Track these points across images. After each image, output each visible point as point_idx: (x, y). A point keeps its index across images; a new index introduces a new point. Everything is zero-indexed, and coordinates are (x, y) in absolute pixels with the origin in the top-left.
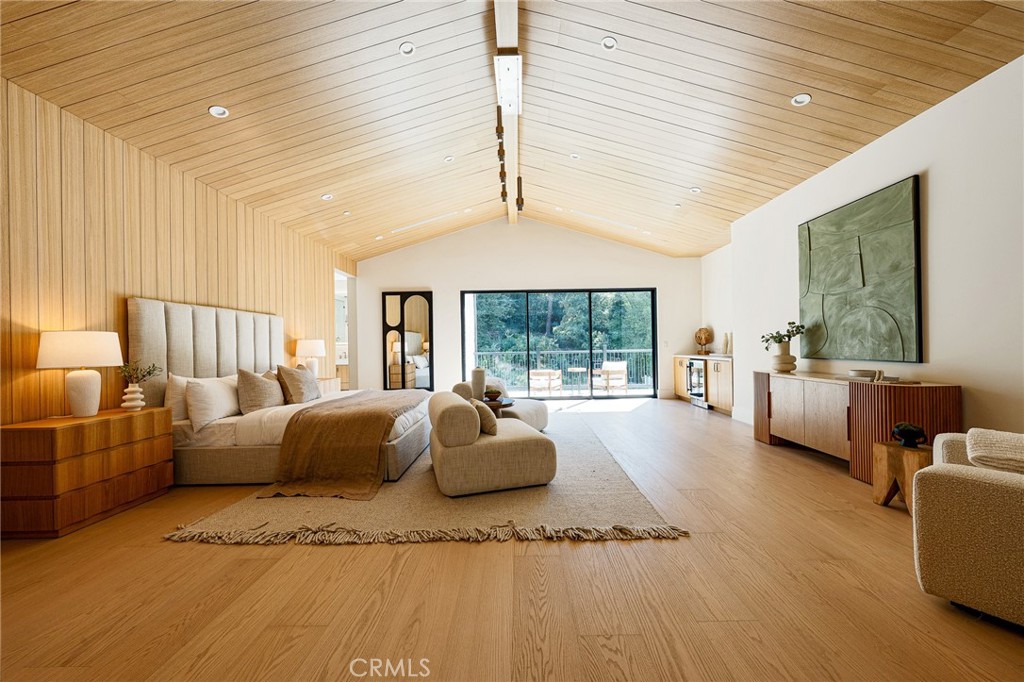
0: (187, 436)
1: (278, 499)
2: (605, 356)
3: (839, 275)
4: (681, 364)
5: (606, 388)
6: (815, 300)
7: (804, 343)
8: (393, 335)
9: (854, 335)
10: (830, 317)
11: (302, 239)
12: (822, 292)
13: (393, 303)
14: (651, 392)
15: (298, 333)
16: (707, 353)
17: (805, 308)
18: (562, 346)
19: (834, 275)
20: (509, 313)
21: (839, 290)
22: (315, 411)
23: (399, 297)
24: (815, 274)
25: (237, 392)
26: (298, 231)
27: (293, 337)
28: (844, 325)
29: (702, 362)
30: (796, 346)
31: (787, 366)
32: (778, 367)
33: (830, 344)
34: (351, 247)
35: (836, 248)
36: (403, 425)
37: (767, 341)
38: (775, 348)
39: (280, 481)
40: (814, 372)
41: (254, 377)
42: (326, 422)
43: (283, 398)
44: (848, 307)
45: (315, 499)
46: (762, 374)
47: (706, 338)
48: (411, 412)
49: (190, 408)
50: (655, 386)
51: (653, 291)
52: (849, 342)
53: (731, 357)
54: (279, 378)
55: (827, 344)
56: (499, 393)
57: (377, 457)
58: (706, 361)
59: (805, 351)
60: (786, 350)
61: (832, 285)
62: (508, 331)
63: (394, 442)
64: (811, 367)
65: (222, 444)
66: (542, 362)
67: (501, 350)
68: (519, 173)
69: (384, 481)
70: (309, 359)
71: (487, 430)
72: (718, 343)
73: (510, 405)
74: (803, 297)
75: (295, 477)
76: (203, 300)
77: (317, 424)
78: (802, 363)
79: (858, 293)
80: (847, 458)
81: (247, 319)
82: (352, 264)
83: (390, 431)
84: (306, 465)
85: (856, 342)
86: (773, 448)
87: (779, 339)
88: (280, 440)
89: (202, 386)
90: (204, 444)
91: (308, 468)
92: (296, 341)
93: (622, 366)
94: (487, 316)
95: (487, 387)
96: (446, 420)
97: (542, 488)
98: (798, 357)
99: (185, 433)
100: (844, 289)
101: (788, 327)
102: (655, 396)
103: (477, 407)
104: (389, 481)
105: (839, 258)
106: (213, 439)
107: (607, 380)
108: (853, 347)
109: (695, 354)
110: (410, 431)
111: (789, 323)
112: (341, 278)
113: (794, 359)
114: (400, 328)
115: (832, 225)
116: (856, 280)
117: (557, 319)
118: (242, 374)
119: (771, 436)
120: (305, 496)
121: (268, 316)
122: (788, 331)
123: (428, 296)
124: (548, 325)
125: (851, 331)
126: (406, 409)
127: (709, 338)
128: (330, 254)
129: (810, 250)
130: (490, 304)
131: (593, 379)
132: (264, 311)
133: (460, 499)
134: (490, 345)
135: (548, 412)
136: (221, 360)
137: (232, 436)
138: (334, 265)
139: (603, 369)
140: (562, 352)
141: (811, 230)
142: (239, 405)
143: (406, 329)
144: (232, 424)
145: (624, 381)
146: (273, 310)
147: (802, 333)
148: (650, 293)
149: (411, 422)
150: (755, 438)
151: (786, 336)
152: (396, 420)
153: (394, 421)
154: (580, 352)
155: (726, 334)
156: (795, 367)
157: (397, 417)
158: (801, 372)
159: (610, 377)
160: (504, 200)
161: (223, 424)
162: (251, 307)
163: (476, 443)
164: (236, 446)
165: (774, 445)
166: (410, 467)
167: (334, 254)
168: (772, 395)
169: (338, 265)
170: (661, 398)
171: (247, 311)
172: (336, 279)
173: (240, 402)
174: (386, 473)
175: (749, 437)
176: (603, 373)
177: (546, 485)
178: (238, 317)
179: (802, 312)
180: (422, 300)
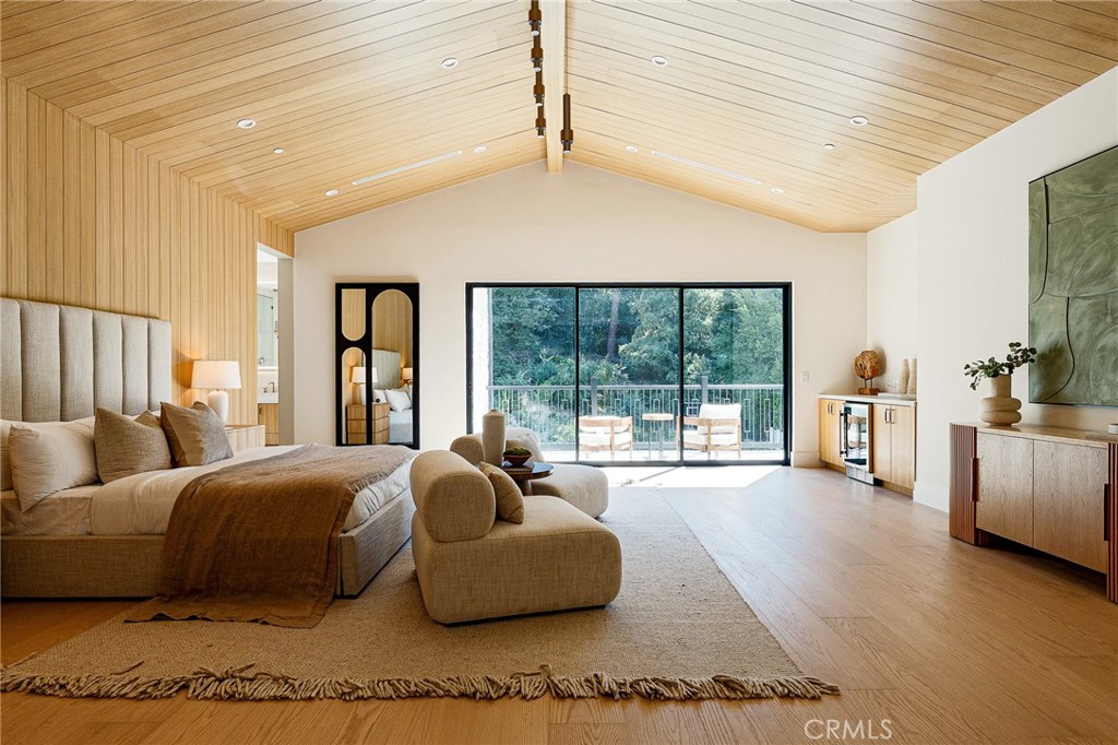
1: (160, 623)
2: (705, 395)
3: (1095, 265)
4: (831, 409)
5: (706, 448)
6: (1054, 307)
7: (1035, 377)
8: (352, 355)
10: (1079, 335)
11: (204, 194)
12: (1066, 294)
13: (354, 300)
14: (780, 456)
15: (196, 348)
16: (875, 392)
17: (1037, 319)
18: (634, 378)
19: (1087, 265)
20: (546, 321)
21: (1095, 290)
22: (223, 479)
23: (364, 290)
24: (1054, 264)
25: (93, 446)
26: (198, 179)
27: (187, 355)
28: (1102, 349)
29: (866, 407)
30: (1022, 382)
31: (1005, 415)
32: (990, 416)
33: (1078, 380)
34: (285, 207)
35: (1091, 220)
36: (369, 504)
37: (974, 373)
38: (987, 386)
39: (163, 595)
40: (1049, 427)
41: (122, 421)
43: (169, 457)
44: (1109, 319)
45: (222, 625)
46: (965, 428)
47: (872, 367)
48: (382, 483)
49: (14, 471)
50: (787, 446)
51: (787, 287)
52: (1110, 377)
53: (914, 399)
54: (163, 423)
55: (1073, 381)
56: (528, 454)
57: (325, 557)
58: (872, 406)
59: (1037, 391)
60: (1004, 388)
61: (1084, 283)
62: (544, 351)
63: (353, 533)
64: (1045, 417)
65: (68, 531)
66: (601, 403)
67: (533, 383)
68: (566, 87)
69: (336, 597)
70: (214, 393)
71: (507, 514)
72: (893, 375)
73: (546, 474)
74: (1034, 301)
75: (188, 588)
76: (38, 292)
77: (225, 501)
78: (1030, 411)
80: (1103, 569)
81: (111, 325)
82: (286, 236)
83: (346, 514)
84: (207, 569)
86: (980, 551)
87: (993, 370)
88: (163, 527)
89: (36, 436)
90: (38, 531)
91: (210, 573)
92: (191, 362)
93: (733, 411)
94: (510, 325)
95: (509, 444)
96: (439, 496)
97: (597, 613)
98: (1024, 400)
100: (1104, 288)
101: (1009, 351)
102: (786, 463)
103: (491, 477)
104: (343, 596)
105: (1095, 238)
106: (53, 523)
107: (708, 434)
109: (855, 394)
110: (379, 514)
111: (1011, 345)
112: (267, 259)
113: (1018, 403)
114: (365, 344)
115: (1086, 182)
117: (625, 332)
118: (102, 416)
119: (977, 531)
120: (205, 619)
121: (145, 321)
122: (1009, 357)
123: (412, 290)
124: (611, 342)
125: (1113, 359)
126: (373, 478)
127: (877, 367)
128: (250, 218)
129: (1048, 223)
130: (515, 306)
131: (685, 432)
132: (139, 312)
133: (462, 628)
134: (513, 374)
135: (610, 486)
136: (69, 393)
137: (85, 518)
138: (256, 236)
139: (701, 416)
140: (633, 386)
141: (1050, 189)
142: (97, 468)
143: (374, 344)
144: (85, 499)
145: (735, 437)
146: (154, 311)
147: (1032, 361)
148: (780, 291)
149: (382, 499)
150: (952, 535)
151: (1006, 365)
152: (357, 495)
153: (353, 497)
154: (663, 387)
155: (906, 361)
156: (1019, 417)
157: (357, 491)
158: (1031, 427)
159: (713, 429)
160: (541, 133)
161: (71, 499)
162: (118, 306)
163: (489, 537)
164: (90, 534)
165: (983, 545)
166: (378, 573)
167: (256, 219)
168: (981, 463)
169: (263, 237)
170: (796, 467)
171: (110, 311)
172: (258, 261)
173: (99, 462)
174: (339, 583)
175: (940, 532)
176: (702, 422)
177: (603, 607)
178: (97, 322)
179: (1033, 327)
180: (402, 298)
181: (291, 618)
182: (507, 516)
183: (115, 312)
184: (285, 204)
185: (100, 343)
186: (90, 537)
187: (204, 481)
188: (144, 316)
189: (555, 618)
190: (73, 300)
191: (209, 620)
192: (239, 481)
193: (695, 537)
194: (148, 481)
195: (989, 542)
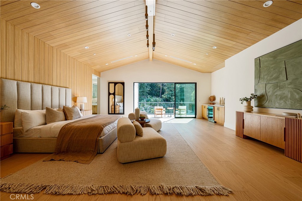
0: (22, 133)
1: (52, 162)
2: (179, 104)
3: (274, 76)
4: (205, 107)
5: (180, 114)
6: (262, 85)
7: (256, 101)
8: (112, 96)
9: (281, 99)
10: (269, 92)
11: (80, 63)
12: (265, 83)
13: (112, 86)
14: (194, 116)
15: (78, 93)
16: (214, 104)
17: (257, 89)
18: (164, 101)
19: (272, 76)
20: (149, 91)
21: (274, 82)
22: (73, 124)
23: (114, 84)
24: (262, 76)
25: (45, 116)
26: (78, 60)
27: (76, 96)
28: (276, 95)
29: (213, 107)
30: (253, 103)
31: (250, 110)
32: (246, 110)
33: (269, 102)
34: (98, 67)
35: (273, 66)
36: (108, 130)
37: (242, 100)
38: (245, 103)
39: (56, 153)
40: (260, 112)
41: (52, 110)
42: (76, 129)
43: (65, 118)
44: (278, 88)
45: (67, 162)
46: (240, 112)
47: (213, 99)
48: (112, 124)
49: (23, 122)
50: (196, 115)
51: (196, 83)
52: (279, 101)
53: (224, 106)
54: (64, 111)
55: (267, 102)
56: (145, 118)
57: (95, 144)
58: (214, 107)
59: (257, 104)
60: (249, 104)
61: (270, 80)
62: (149, 96)
63: (102, 138)
64: (259, 110)
65: (36, 136)
66: (159, 105)
67: (147, 102)
68: (154, 32)
69: (98, 153)
70: (81, 103)
71: (139, 134)
72: (217, 100)
73: (149, 122)
74: (256, 85)
75: (62, 151)
76: (37, 81)
77: (72, 129)
78: (255, 109)
79: (284, 83)
80: (283, 148)
81: (56, 90)
82: (99, 73)
83: (101, 133)
84: (66, 147)
85: (282, 101)
86: (245, 140)
87: (246, 100)
88: (57, 136)
89: (28, 114)
90: (28, 136)
91: (67, 147)
92: (77, 97)
93: (185, 107)
94: (143, 91)
95: (141, 115)
96: (123, 130)
98: (254, 106)
99: (21, 132)
100: (277, 81)
101: (251, 96)
102: (195, 117)
103: (135, 125)
104: (99, 153)
105: (274, 70)
106: (32, 134)
107: (180, 112)
108: (281, 104)
109: (209, 104)
110: (111, 131)
111: (251, 94)
112: (95, 77)
113: (252, 107)
114: (114, 94)
115: (271, 57)
116: (283, 77)
117: (163, 93)
118: (47, 109)
119: (244, 135)
120: (63, 160)
121: (65, 89)
122: (251, 97)
123: (123, 84)
124: (160, 95)
125: (279, 97)
126: (109, 123)
127: (214, 99)
128: (91, 69)
129: (260, 67)
130: (144, 88)
131: (176, 111)
132: (64, 86)
133: (127, 164)
134: (143, 100)
135: (162, 122)
136: (44, 104)
137: (39, 133)
138: (92, 72)
139: (179, 108)
140: (164, 102)
141: (260, 60)
142: (46, 121)
143: (116, 94)
144: (40, 129)
145: (185, 113)
146: (67, 86)
147: (256, 98)
148: (194, 84)
149: (112, 128)
150: (236, 135)
151: (250, 99)
152: (104, 128)
153: (103, 129)
154: (170, 103)
155: (221, 98)
156: (253, 110)
157: (104, 127)
158: (255, 112)
159: (181, 111)
160: (148, 47)
161: (36, 129)
162: (58, 85)
163: (134, 141)
164: (41, 137)
165: (245, 138)
166: (110, 145)
167: (92, 70)
168: (245, 120)
169: (94, 72)
170: (198, 118)
171: (56, 86)
172: (92, 78)
173: (46, 120)
174: (98, 150)
175: (234, 135)
176: (179, 110)
177: (162, 157)
178: (52, 88)
179: (255, 90)
180: (121, 85)
181: (84, 160)
182: (139, 135)
183: (58, 86)
184: (98, 66)
185: (53, 93)
186: (41, 138)
187: (68, 124)
188: (65, 87)
189: (150, 161)
190: (47, 83)
191: (64, 161)
192: (77, 125)
193: (181, 135)
194: (55, 125)
195: (246, 138)
